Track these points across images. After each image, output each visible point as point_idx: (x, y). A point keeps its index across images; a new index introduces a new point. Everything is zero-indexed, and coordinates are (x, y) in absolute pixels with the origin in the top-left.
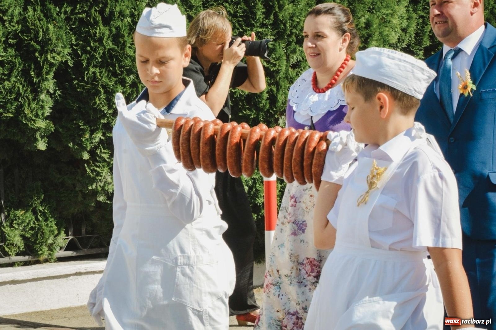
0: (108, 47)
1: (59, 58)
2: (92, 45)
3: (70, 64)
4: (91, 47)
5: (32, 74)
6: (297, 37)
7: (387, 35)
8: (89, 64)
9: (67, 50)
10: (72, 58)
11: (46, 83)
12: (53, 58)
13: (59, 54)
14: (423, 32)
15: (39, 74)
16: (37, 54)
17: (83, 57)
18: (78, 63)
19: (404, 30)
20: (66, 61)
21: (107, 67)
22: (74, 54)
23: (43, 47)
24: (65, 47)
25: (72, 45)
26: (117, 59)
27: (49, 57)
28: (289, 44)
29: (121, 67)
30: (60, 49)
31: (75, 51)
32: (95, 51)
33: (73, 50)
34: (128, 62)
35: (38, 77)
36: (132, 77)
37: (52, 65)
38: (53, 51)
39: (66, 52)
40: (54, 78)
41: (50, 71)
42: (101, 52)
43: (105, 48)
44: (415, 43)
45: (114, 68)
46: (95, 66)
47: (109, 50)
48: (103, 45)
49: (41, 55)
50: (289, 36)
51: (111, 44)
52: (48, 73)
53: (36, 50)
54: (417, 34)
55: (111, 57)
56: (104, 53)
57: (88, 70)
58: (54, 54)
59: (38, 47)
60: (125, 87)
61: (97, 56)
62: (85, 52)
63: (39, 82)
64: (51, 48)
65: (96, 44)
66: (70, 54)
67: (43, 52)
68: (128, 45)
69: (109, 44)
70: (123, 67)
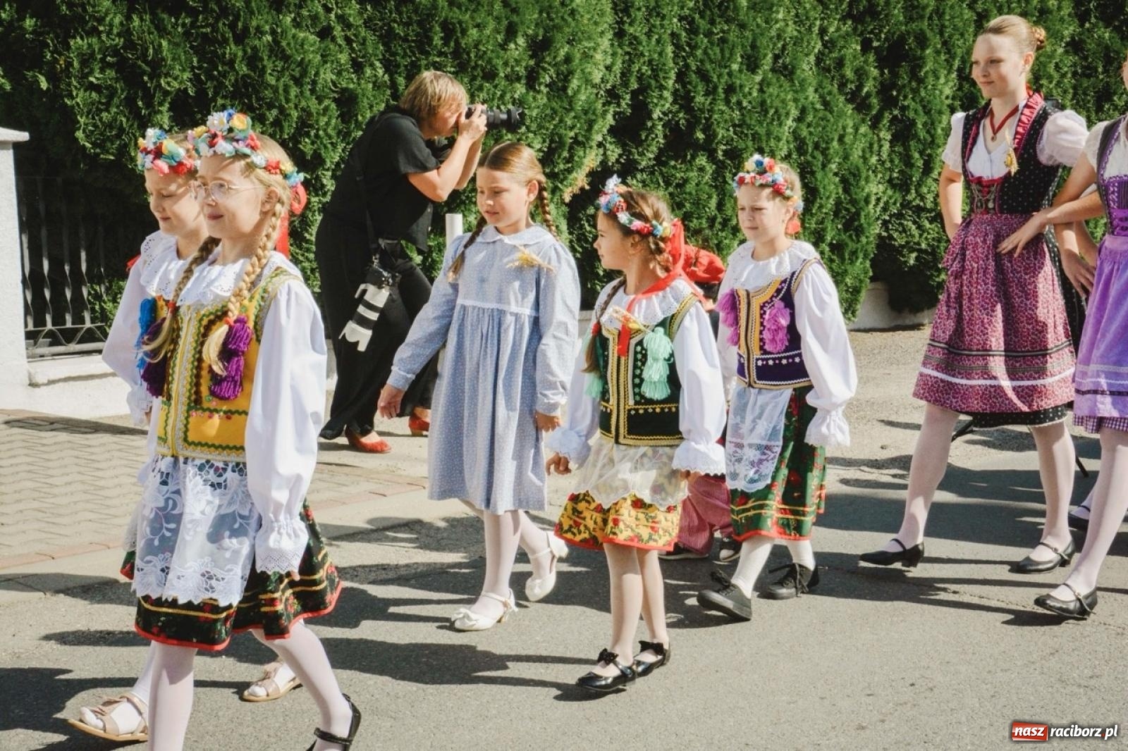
0: (241, 73)
1: (176, 84)
2: (220, 68)
3: (191, 92)
4: (219, 72)
5: (140, 103)
6: (483, 71)
7: (590, 73)
8: (216, 94)
9: (186, 75)
10: (194, 85)
11: (159, 117)
12: (168, 84)
13: (176, 79)
14: (629, 71)
15: (149, 104)
16: (146, 78)
17: (209, 84)
18: (201, 92)
19: (608, 68)
20: (186, 89)
21: (241, 98)
22: (196, 80)
23: (154, 69)
24: (184, 70)
25: (193, 68)
26: (254, 88)
27: (162, 82)
28: (473, 79)
29: (259, 99)
30: (177, 72)
31: (197, 77)
32: (225, 77)
33: (195, 74)
34: (268, 93)
35: (147, 108)
36: (275, 112)
37: (166, 93)
38: (167, 75)
39: (185, 77)
40: (170, 110)
41: (164, 100)
42: (233, 78)
43: (237, 73)
44: (621, 85)
45: (250, 100)
46: (224, 97)
47: (244, 76)
48: (235, 70)
49: (151, 79)
50: (474, 68)
51: (245, 69)
52: (161, 104)
53: (144, 73)
54: (623, 74)
55: (246, 85)
56: (236, 80)
57: (216, 101)
58: (169, 79)
59: (147, 69)
60: (264, 125)
61: (227, 83)
62: (210, 77)
63: (150, 114)
64: (165, 71)
65: (226, 68)
66: (190, 80)
67: (155, 75)
68: (269, 71)
69: (244, 69)
70: (263, 99)
